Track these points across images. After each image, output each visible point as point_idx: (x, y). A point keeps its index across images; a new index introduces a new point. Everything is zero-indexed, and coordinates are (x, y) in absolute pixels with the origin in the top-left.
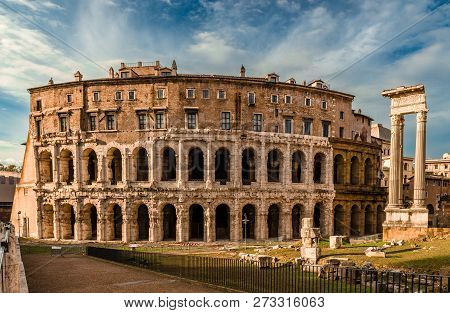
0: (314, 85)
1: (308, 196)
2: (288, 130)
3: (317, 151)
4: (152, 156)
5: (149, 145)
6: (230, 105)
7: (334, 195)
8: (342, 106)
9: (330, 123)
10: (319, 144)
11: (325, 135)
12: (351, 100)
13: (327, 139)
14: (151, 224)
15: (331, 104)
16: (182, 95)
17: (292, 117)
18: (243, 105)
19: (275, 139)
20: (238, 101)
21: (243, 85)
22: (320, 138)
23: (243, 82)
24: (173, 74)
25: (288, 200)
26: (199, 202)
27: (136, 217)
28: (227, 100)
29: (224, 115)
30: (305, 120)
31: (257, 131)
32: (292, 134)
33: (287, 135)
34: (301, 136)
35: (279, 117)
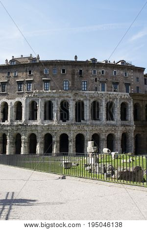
0: (120, 64)
1: (117, 128)
2: (103, 90)
3: (122, 101)
4: (24, 106)
5: (23, 100)
6: (69, 76)
7: (134, 128)
8: (138, 74)
9: (130, 84)
10: (123, 97)
11: (127, 91)
12: (143, 71)
13: (128, 94)
14: (22, 145)
15: (130, 73)
16: (42, 72)
18: (76, 76)
19: (95, 95)
20: (73, 74)
21: (76, 65)
22: (123, 94)
24: (38, 61)
25: (104, 131)
26: (49, 132)
27: (15, 140)
28: (67, 74)
29: (65, 82)
30: (113, 83)
31: (84, 90)
32: (106, 92)
33: (103, 92)
34: (112, 93)
35: (98, 82)
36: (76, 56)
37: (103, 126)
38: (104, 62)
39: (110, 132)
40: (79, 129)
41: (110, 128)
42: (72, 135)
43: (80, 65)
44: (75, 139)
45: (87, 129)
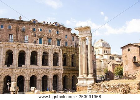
0: (54, 25)
1: (50, 72)
2: (40, 43)
3: (55, 52)
6: (14, 31)
7: (63, 71)
8: (67, 33)
9: (60, 40)
10: (55, 49)
11: (58, 45)
12: (71, 31)
15: (61, 32)
17: (42, 37)
18: (19, 32)
19: (34, 46)
20: (17, 30)
21: (20, 23)
22: (56, 46)
23: (20, 22)
25: (40, 73)
28: (12, 29)
29: (10, 36)
30: (48, 38)
31: (26, 43)
32: (42, 44)
33: (40, 45)
34: (47, 45)
35: (37, 37)
36: (20, 17)
37: (39, 70)
38: (43, 23)
39: (45, 74)
40: (20, 72)
41: (44, 71)
42: (14, 77)
43: (23, 24)
44: (17, 80)
45: (27, 72)
